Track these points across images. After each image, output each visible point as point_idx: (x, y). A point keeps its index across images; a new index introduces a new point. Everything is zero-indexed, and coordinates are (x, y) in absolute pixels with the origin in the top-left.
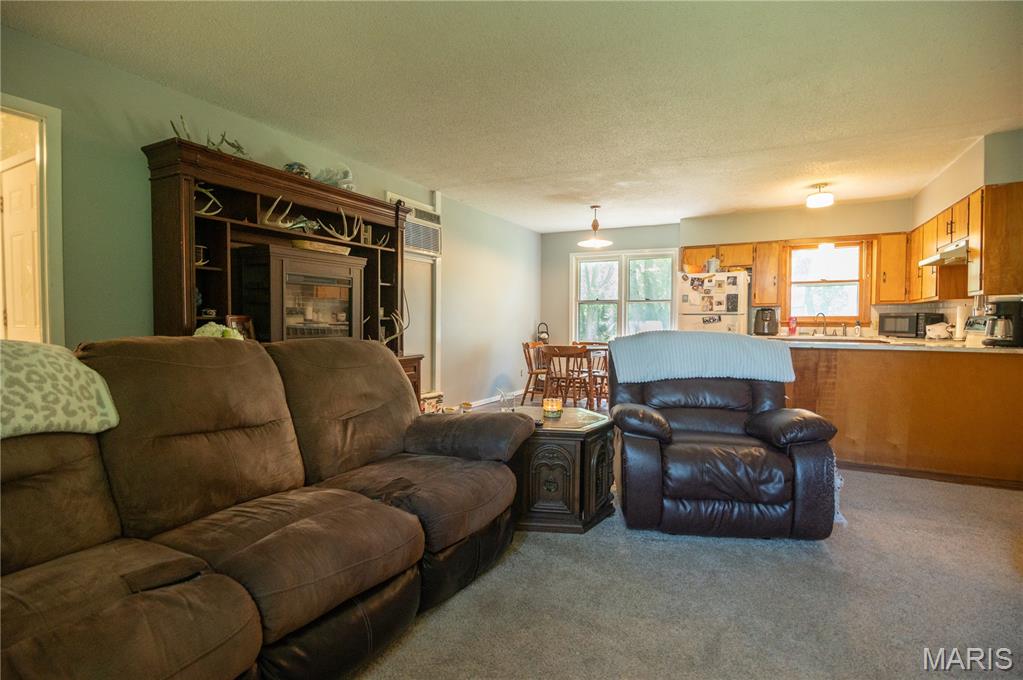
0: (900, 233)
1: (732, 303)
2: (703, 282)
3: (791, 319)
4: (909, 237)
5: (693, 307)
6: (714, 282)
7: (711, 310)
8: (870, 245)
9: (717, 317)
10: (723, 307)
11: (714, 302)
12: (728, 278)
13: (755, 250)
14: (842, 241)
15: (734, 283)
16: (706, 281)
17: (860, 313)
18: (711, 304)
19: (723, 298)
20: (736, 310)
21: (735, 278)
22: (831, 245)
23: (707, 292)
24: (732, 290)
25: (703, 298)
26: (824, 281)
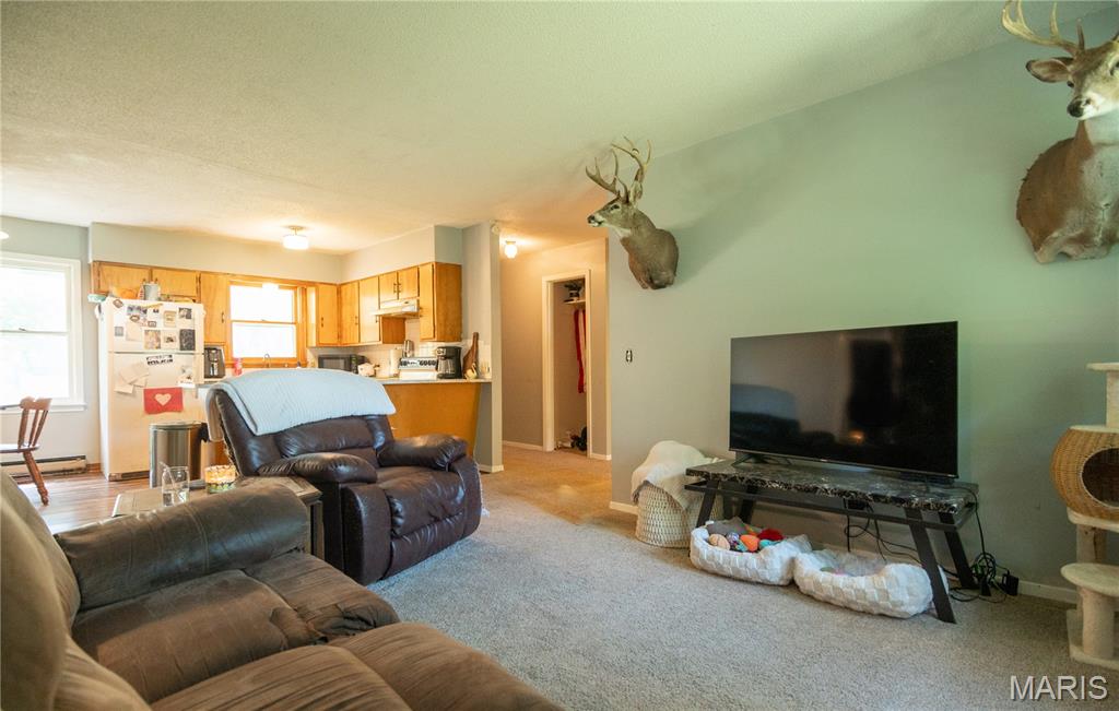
0: (331, 284)
1: (187, 341)
2: (145, 312)
3: (236, 360)
4: (339, 288)
5: (130, 343)
6: (161, 312)
7: (159, 347)
8: (304, 292)
9: (167, 358)
10: (177, 344)
11: (161, 337)
12: (180, 309)
13: (199, 280)
14: (285, 283)
15: (189, 316)
16: (150, 311)
17: (298, 354)
18: (158, 340)
19: (176, 336)
20: (194, 349)
21: (190, 310)
22: (276, 286)
23: (153, 324)
24: (186, 325)
25: (147, 332)
26: (264, 322)
